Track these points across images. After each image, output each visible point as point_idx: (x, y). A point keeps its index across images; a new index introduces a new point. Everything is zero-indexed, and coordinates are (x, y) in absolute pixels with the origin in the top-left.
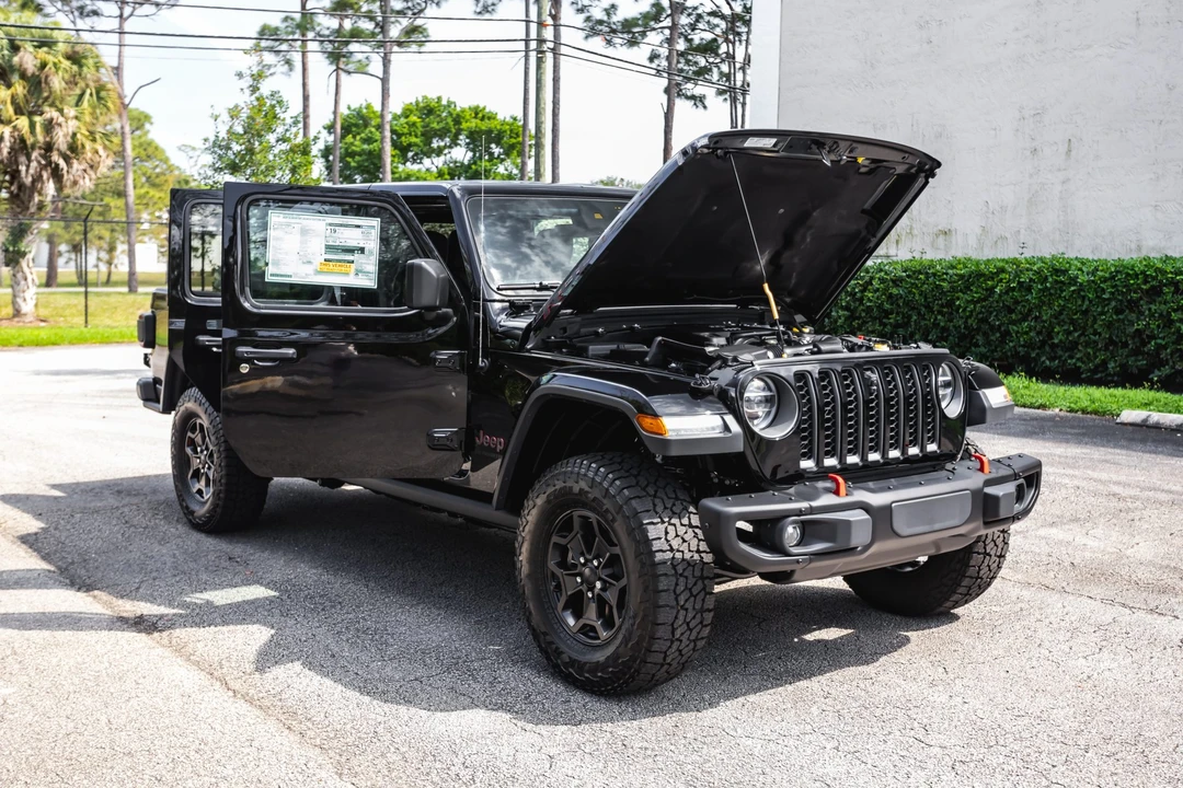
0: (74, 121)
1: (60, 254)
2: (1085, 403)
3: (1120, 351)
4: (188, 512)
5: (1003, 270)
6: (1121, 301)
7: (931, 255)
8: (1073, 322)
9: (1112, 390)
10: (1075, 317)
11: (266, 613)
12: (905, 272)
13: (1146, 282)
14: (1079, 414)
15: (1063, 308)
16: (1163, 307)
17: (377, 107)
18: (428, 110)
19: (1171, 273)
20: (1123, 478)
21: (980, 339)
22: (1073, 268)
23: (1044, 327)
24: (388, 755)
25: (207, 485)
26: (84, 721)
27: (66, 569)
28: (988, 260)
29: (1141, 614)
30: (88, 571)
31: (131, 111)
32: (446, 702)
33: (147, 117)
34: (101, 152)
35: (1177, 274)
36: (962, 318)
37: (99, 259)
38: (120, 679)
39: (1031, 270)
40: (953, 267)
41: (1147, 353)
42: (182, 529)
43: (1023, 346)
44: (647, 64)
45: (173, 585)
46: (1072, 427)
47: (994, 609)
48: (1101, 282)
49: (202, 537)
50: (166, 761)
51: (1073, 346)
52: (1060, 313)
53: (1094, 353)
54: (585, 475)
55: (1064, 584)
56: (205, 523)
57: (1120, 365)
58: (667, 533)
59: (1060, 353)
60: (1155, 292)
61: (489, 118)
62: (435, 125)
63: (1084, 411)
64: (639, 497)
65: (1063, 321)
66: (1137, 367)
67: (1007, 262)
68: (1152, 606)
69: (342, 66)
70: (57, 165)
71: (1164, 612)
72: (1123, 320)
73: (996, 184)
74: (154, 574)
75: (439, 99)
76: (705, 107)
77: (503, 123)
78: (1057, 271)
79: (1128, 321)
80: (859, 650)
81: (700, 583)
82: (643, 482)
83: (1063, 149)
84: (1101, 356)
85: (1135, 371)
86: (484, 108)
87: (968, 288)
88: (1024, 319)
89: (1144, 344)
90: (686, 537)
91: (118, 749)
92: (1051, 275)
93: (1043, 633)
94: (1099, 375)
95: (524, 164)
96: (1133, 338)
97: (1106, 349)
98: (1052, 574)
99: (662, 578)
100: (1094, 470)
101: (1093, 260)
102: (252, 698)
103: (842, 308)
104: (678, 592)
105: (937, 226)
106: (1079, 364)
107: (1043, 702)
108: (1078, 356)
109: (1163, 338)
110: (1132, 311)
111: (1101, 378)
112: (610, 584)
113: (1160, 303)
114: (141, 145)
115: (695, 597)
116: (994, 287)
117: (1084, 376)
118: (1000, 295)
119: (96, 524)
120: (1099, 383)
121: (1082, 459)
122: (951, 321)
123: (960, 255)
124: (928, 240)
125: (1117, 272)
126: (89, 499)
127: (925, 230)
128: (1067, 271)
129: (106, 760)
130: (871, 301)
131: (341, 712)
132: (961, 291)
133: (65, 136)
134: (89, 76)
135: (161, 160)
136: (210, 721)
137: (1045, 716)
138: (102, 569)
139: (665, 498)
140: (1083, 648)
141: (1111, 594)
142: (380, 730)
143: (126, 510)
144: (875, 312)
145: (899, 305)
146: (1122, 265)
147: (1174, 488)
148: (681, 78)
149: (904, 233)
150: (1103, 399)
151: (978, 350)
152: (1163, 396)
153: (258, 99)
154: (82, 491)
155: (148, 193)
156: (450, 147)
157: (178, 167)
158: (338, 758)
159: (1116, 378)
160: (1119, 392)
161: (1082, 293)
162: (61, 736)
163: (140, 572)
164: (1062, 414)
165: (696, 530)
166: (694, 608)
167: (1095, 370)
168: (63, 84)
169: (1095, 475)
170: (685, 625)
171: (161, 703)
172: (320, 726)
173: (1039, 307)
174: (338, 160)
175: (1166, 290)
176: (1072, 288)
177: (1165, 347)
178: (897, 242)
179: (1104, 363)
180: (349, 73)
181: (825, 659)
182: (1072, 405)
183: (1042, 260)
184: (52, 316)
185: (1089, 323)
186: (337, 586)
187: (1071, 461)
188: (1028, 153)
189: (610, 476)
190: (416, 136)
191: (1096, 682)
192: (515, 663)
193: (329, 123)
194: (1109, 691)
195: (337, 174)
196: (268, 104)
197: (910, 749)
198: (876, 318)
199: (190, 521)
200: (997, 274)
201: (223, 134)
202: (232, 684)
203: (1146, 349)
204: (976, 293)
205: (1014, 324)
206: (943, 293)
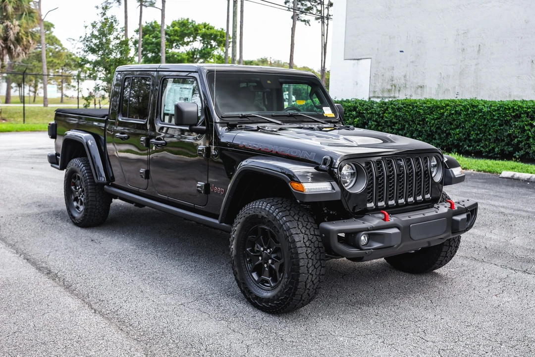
0: (18, 27)
1: (12, 88)
2: (485, 168)
3: (501, 144)
4: (72, 217)
5: (448, 105)
6: (502, 120)
7: (415, 97)
8: (479, 129)
9: (497, 161)
10: (481, 127)
11: (109, 269)
12: (403, 105)
13: (513, 112)
14: (482, 173)
15: (475, 123)
16: (521, 124)
17: (159, 23)
18: (183, 24)
19: (526, 108)
20: (505, 204)
21: (437, 136)
22: (480, 104)
23: (466, 131)
24: (170, 344)
25: (81, 204)
26: (22, 326)
27: (14, 245)
28: (441, 100)
29: (520, 273)
30: (24, 246)
31: (44, 22)
32: (196, 317)
33: (52, 25)
34: (31, 41)
35: (528, 109)
36: (429, 126)
37: (30, 90)
38: (40, 303)
39: (461, 105)
40: (425, 103)
41: (514, 145)
42: (69, 225)
43: (456, 140)
44: (284, 5)
45: (65, 254)
46: (480, 179)
47: (451, 270)
48: (493, 111)
49: (79, 229)
50: (62, 347)
51: (480, 140)
52: (474, 125)
53: (489, 144)
54: (265, 209)
55: (483, 258)
56: (80, 223)
57: (500, 150)
58: (304, 238)
59: (473, 144)
60: (518, 117)
61: (211, 29)
62: (185, 31)
63: (485, 171)
64: (291, 221)
65: (475, 129)
66: (508, 151)
67: (450, 101)
68: (524, 269)
69: (143, 4)
70: (10, 47)
71: (530, 272)
72: (503, 129)
73: (445, 65)
74: (56, 248)
75: (188, 19)
76: (310, 25)
77: (217, 31)
78: (473, 106)
79: (505, 129)
80: (390, 291)
81: (319, 262)
82: (293, 214)
83: (476, 49)
84: (492, 146)
85: (507, 153)
86: (209, 24)
87: (432, 113)
88: (457, 128)
89: (512, 140)
90: (313, 241)
91: (39, 340)
92: (471, 108)
93: (475, 283)
94: (491, 154)
95: (227, 50)
96: (507, 137)
97: (494, 142)
98: (476, 253)
99: (301, 260)
100: (491, 200)
101: (489, 101)
102: (103, 313)
103: (374, 121)
104: (308, 267)
105: (417, 83)
106: (482, 149)
107: (478, 318)
108: (482, 145)
109: (521, 138)
110: (507, 125)
111: (492, 156)
112: (275, 261)
113: (520, 122)
114: (49, 38)
115: (316, 269)
116: (443, 113)
117: (484, 154)
118: (446, 117)
119: (28, 222)
120: (490, 158)
121: (486, 194)
122: (424, 128)
123: (428, 97)
124: (413, 90)
125: (501, 107)
126: (25, 209)
127: (412, 85)
128: (477, 106)
129: (33, 346)
130: (387, 118)
131: (146, 321)
132: (429, 114)
133: (14, 34)
134: (25, 6)
135: (59, 45)
136: (83, 325)
137: (480, 326)
138: (31, 245)
139: (303, 221)
140: (495, 291)
141: (505, 263)
142: (165, 331)
143: (43, 215)
144: (389, 123)
145: (399, 120)
146: (503, 104)
147: (529, 210)
148: (299, 12)
149: (402, 87)
150: (493, 165)
151: (435, 141)
152: (520, 164)
153: (105, 19)
154: (22, 205)
155: (52, 61)
156: (193, 41)
157: (66, 49)
158: (145, 346)
159: (498, 156)
160: (500, 162)
161: (484, 117)
162: (11, 333)
163: (49, 247)
164: (475, 172)
165: (317, 237)
166: (316, 274)
167: (489, 152)
168: (13, 10)
169: (492, 203)
170: (311, 282)
171: (59, 316)
172: (136, 329)
173: (464, 122)
174: (141, 46)
175: (522, 115)
176: (480, 114)
177: (521, 142)
178: (399, 91)
179: (493, 149)
180: (146, 6)
181: (375, 295)
182: (479, 168)
183: (466, 100)
184: (8, 117)
185: (487, 130)
186: (143, 255)
187: (480, 196)
188: (460, 51)
189: (277, 210)
190: (178, 36)
191: (502, 309)
192: (228, 296)
193: (137, 29)
194: (509, 313)
195: (140, 53)
196: (110, 22)
197: (418, 343)
198: (389, 126)
199: (73, 221)
200: (445, 107)
201: (89, 35)
202: (94, 306)
203: (512, 143)
204: (436, 115)
205: (453, 130)
206: (420, 115)
